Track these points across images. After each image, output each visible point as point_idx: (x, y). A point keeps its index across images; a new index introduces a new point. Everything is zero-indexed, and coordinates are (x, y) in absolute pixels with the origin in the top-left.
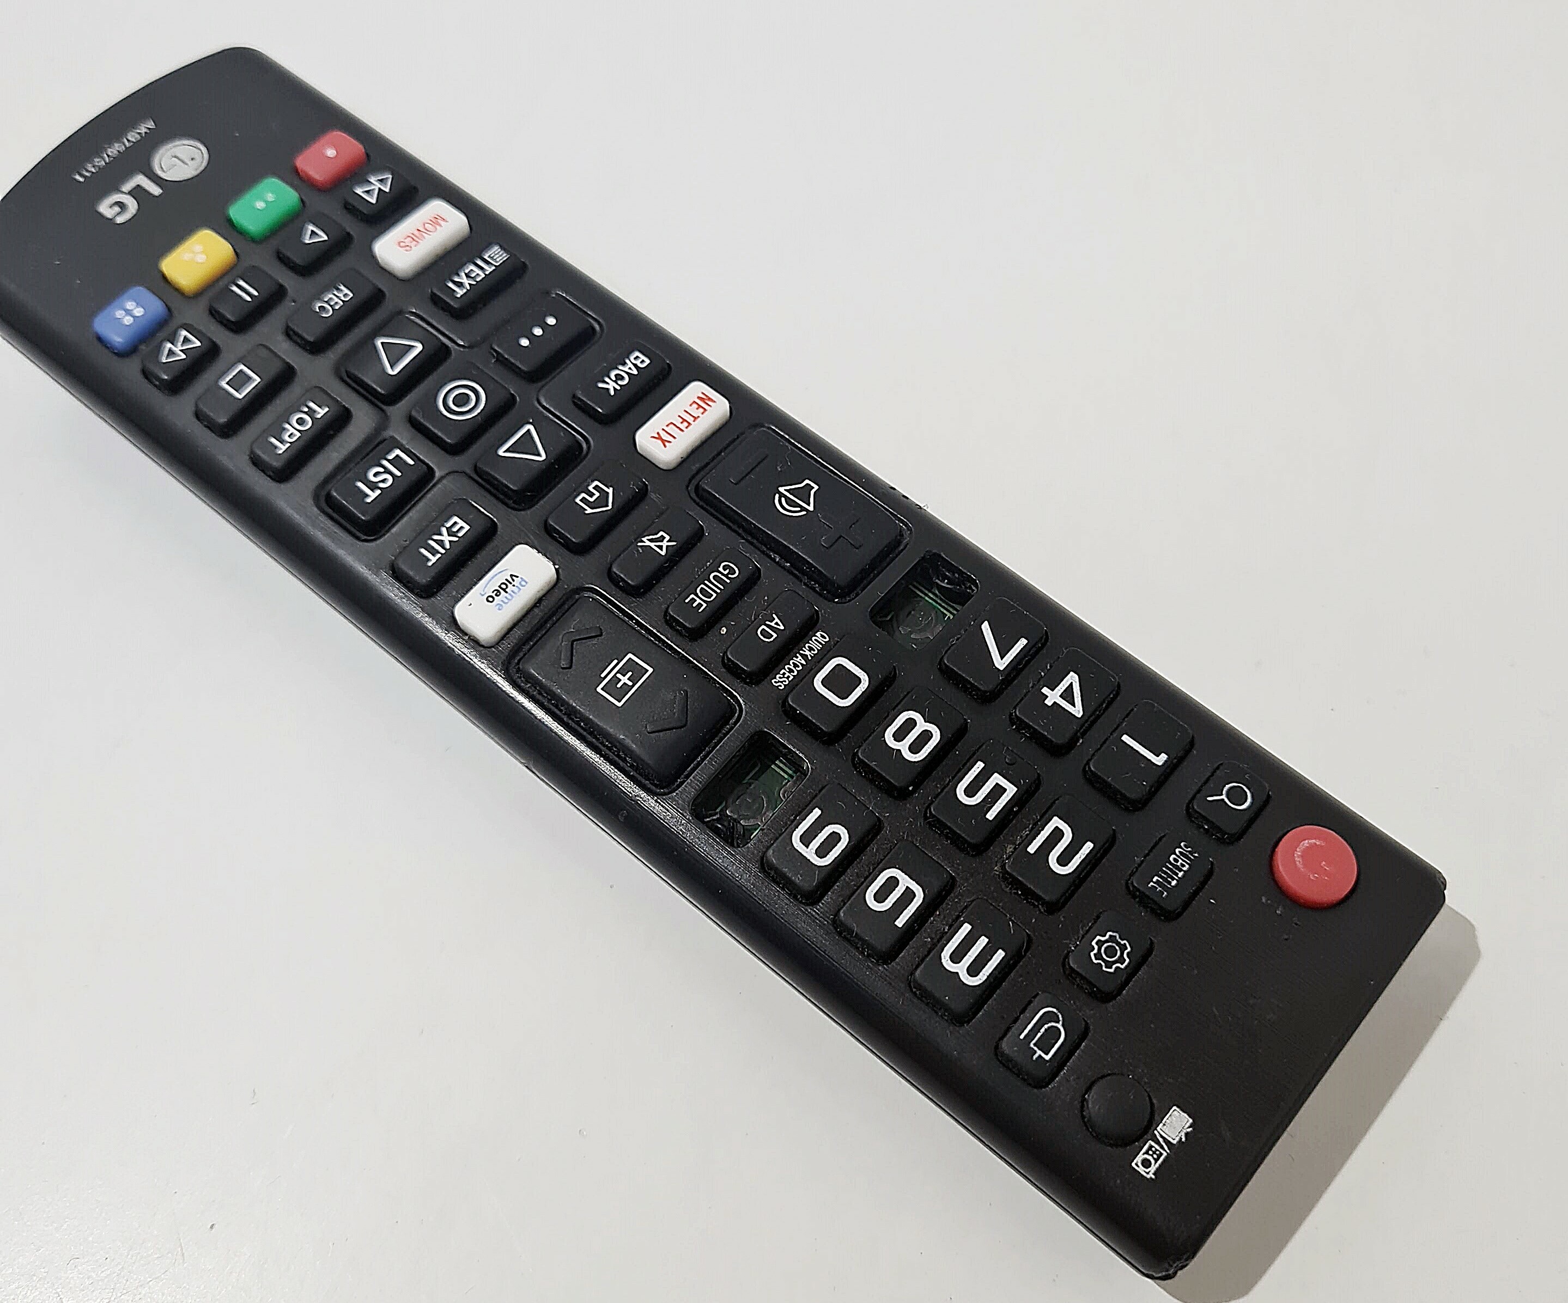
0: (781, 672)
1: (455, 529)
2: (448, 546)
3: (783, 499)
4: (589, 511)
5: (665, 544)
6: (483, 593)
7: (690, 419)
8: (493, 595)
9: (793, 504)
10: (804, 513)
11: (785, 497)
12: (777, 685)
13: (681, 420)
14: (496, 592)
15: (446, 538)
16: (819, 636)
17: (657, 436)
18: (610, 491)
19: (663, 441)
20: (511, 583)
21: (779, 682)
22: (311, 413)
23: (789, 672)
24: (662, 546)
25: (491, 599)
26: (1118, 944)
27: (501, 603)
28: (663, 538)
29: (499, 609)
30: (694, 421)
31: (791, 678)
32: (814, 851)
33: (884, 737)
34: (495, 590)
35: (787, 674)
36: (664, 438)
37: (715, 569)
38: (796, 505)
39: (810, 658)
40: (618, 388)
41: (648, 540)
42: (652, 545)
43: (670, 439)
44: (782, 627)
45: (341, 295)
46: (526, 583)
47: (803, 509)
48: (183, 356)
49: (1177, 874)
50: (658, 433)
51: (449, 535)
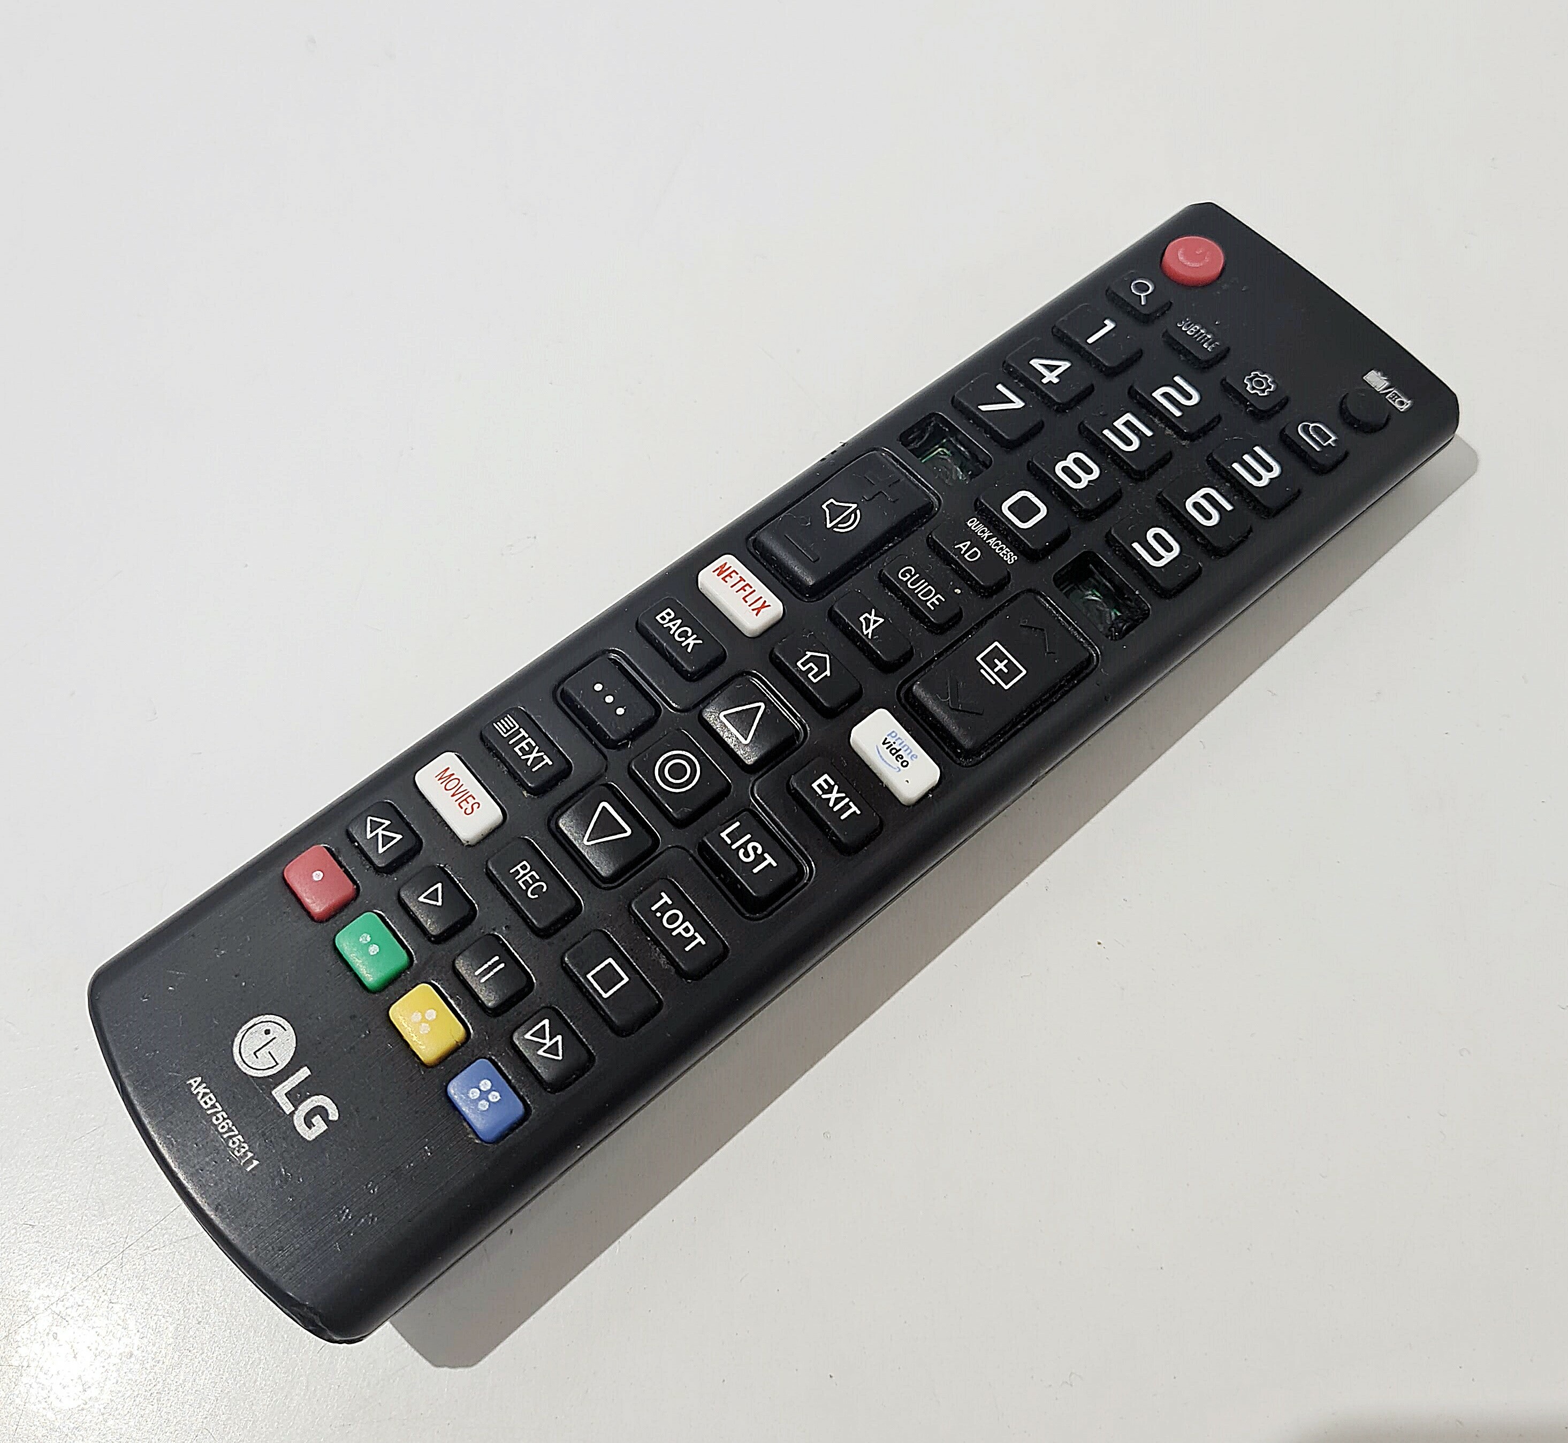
0: (1002, 556)
1: (826, 787)
2: (843, 795)
3: (840, 526)
4: (828, 673)
5: (872, 618)
6: (898, 770)
7: (742, 584)
8: (901, 761)
9: (848, 518)
10: (858, 512)
11: (839, 523)
12: (1013, 561)
13: (742, 591)
14: (898, 759)
15: (834, 795)
16: (971, 524)
17: (756, 611)
18: (809, 654)
19: (763, 606)
20: (892, 745)
21: (1010, 558)
22: (664, 908)
23: (1003, 550)
24: (874, 620)
25: (905, 764)
26: (1254, 378)
27: (910, 755)
28: (866, 619)
29: (917, 757)
30: (745, 581)
31: (1007, 549)
32: (1167, 553)
33: (1076, 489)
34: (896, 758)
35: (1004, 552)
36: (759, 606)
37: (905, 583)
38: (849, 516)
39: (991, 534)
40: (695, 636)
41: (866, 630)
42: (872, 627)
43: (761, 601)
44: (969, 543)
45: (522, 872)
46: (893, 732)
47: (854, 511)
48: (559, 1038)
49: (1202, 334)
50: (753, 610)
51: (831, 793)
